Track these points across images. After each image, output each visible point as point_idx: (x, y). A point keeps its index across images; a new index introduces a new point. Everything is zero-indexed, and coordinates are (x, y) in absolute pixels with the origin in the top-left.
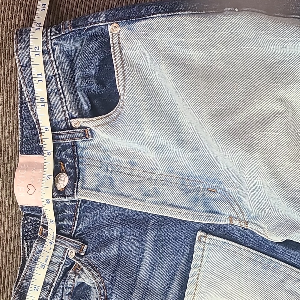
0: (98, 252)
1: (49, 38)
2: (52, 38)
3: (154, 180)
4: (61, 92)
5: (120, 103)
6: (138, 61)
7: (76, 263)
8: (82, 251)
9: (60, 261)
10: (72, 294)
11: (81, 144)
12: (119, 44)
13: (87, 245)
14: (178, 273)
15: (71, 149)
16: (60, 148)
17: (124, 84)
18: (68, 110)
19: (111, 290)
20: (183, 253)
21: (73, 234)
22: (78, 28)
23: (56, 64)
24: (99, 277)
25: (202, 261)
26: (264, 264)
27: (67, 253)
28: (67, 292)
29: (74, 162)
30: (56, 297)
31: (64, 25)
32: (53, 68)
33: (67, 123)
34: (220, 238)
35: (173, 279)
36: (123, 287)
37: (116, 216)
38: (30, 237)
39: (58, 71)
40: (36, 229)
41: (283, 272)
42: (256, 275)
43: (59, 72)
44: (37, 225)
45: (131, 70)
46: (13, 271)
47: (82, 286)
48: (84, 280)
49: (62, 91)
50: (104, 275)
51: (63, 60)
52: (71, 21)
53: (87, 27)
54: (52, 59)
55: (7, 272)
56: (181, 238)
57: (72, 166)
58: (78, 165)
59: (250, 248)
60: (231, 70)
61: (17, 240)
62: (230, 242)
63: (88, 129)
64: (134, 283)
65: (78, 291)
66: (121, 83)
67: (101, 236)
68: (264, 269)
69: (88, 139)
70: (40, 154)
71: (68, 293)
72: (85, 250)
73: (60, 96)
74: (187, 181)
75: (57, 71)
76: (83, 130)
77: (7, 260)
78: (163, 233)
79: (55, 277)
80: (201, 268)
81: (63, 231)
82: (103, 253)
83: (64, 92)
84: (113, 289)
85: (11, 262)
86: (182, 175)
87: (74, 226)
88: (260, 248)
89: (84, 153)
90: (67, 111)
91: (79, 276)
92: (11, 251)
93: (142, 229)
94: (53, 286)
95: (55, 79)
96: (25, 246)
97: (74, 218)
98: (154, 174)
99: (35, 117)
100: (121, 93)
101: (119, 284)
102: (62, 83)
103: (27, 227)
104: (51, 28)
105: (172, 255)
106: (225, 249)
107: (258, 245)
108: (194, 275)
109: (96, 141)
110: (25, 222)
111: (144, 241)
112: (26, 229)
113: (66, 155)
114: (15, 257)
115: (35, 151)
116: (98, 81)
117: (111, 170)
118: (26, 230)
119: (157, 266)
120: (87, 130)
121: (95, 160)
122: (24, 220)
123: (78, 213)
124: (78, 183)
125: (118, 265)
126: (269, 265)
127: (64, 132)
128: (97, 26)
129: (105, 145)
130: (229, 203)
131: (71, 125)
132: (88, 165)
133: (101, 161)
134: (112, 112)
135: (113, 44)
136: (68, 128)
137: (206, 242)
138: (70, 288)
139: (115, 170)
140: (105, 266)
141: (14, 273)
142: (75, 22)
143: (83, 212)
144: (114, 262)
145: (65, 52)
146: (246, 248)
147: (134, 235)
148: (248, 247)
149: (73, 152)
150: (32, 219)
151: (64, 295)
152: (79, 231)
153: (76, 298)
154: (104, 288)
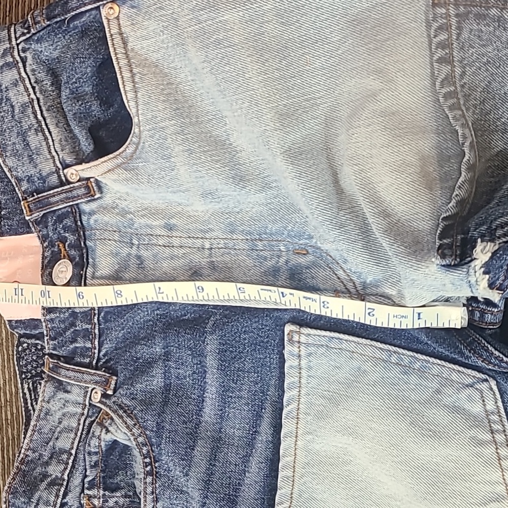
0: (132, 385)
1: (14, 43)
2: (18, 42)
3: (208, 249)
4: (44, 126)
5: (134, 129)
6: (154, 57)
7: (102, 411)
8: (109, 387)
9: (79, 410)
10: (102, 465)
11: (86, 208)
12: (121, 34)
13: (117, 376)
14: (268, 405)
15: (71, 217)
16: (55, 220)
17: (135, 96)
18: (58, 155)
19: (159, 446)
20: (270, 367)
21: (94, 362)
22: (56, 20)
23: (31, 83)
24: (137, 427)
25: (300, 377)
26: (403, 366)
27: (88, 396)
28: (91, 461)
29: (79, 239)
30: (76, 474)
31: (33, 18)
32: (27, 90)
33: (59, 176)
34: (323, 331)
35: (260, 416)
36: (178, 439)
37: (157, 320)
38: (31, 373)
39: (35, 93)
40: (37, 360)
41: (437, 376)
42: (392, 387)
43: (38, 95)
44: (38, 353)
45: (145, 72)
46: (14, 437)
47: (116, 448)
48: (114, 435)
49: (46, 125)
50: (144, 422)
51: (42, 75)
52: (43, 9)
53: (69, 16)
54: (23, 74)
55: (5, 440)
56: (263, 342)
57: (76, 246)
58: (85, 243)
59: (375, 341)
60: (295, 35)
61: (14, 382)
62: (341, 336)
63: (92, 180)
64: (195, 430)
65: (112, 459)
66: (130, 95)
67: (135, 359)
68: (404, 375)
69: (93, 196)
70: (28, 233)
71: (95, 463)
72: (114, 386)
73: (44, 135)
74: (259, 243)
75: (33, 93)
76: (84, 184)
77: (4, 418)
78: (232, 336)
79: (75, 439)
80: (301, 390)
81: (79, 360)
82: (140, 386)
83: (49, 127)
84: (161, 444)
85: (9, 421)
86: (250, 233)
87: (95, 349)
88: (394, 340)
89: (92, 222)
90: (56, 157)
91: (106, 430)
92: (8, 403)
93: (196, 334)
94: (71, 454)
95: (32, 108)
96: (26, 391)
97: (92, 335)
98: (207, 239)
99: (11, 175)
100: (133, 111)
101: (170, 435)
102: (45, 112)
103: (23, 357)
104: (15, 26)
105: (253, 374)
106: (336, 349)
107: (390, 334)
108: (291, 401)
109: (108, 199)
110: (20, 348)
111: (202, 355)
112: (23, 360)
113: (64, 228)
114: (15, 411)
115: (21, 228)
116: (99, 99)
117: (138, 243)
118: (22, 363)
119: (231, 397)
120: (91, 182)
121: (109, 231)
122: (18, 347)
123: (97, 325)
124: (86, 272)
125: (165, 403)
126: (412, 366)
127: (56, 190)
128: (82, 12)
129: (123, 204)
130: (330, 268)
131: (66, 179)
132: (100, 239)
133: (121, 231)
134: (125, 146)
135: (111, 35)
136: (62, 184)
137: (301, 340)
138: (96, 453)
139: (144, 243)
140: (145, 408)
141: (16, 439)
142: (49, 10)
143: (105, 323)
144: (159, 399)
145: (45, 62)
146: (368, 342)
147: (185, 347)
148: (372, 339)
149: (76, 222)
150: (30, 342)
151: (87, 467)
152: (104, 356)
153: (109, 471)
154: (147, 444)
